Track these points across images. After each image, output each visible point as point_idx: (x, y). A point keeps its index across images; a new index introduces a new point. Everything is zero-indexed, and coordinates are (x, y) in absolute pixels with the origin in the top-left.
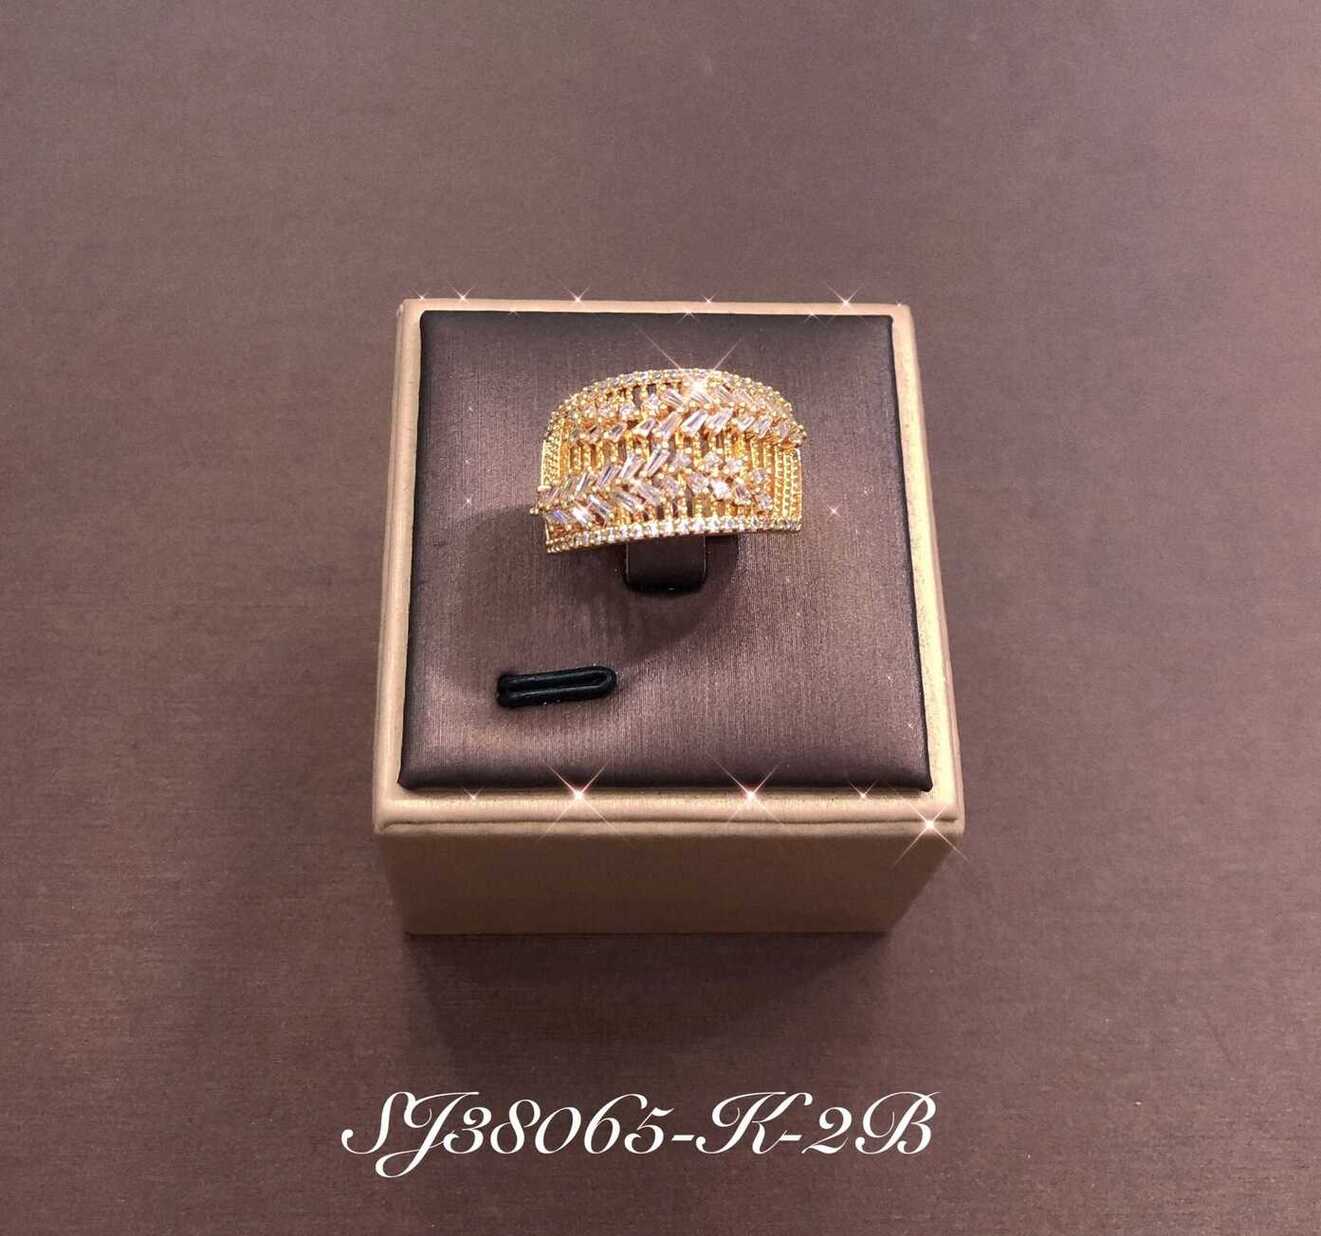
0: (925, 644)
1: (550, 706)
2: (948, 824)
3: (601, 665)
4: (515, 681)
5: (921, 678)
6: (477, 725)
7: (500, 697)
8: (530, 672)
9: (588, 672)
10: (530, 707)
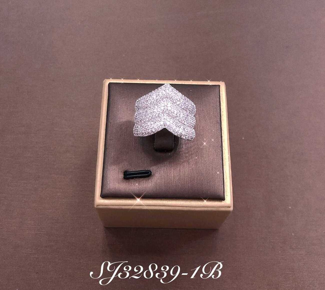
1: (136, 179)
2: (229, 208)
3: (148, 169)
4: (128, 173)
5: (223, 173)
6: (119, 183)
7: (124, 177)
8: (131, 171)
9: (145, 171)
10: (131, 179)
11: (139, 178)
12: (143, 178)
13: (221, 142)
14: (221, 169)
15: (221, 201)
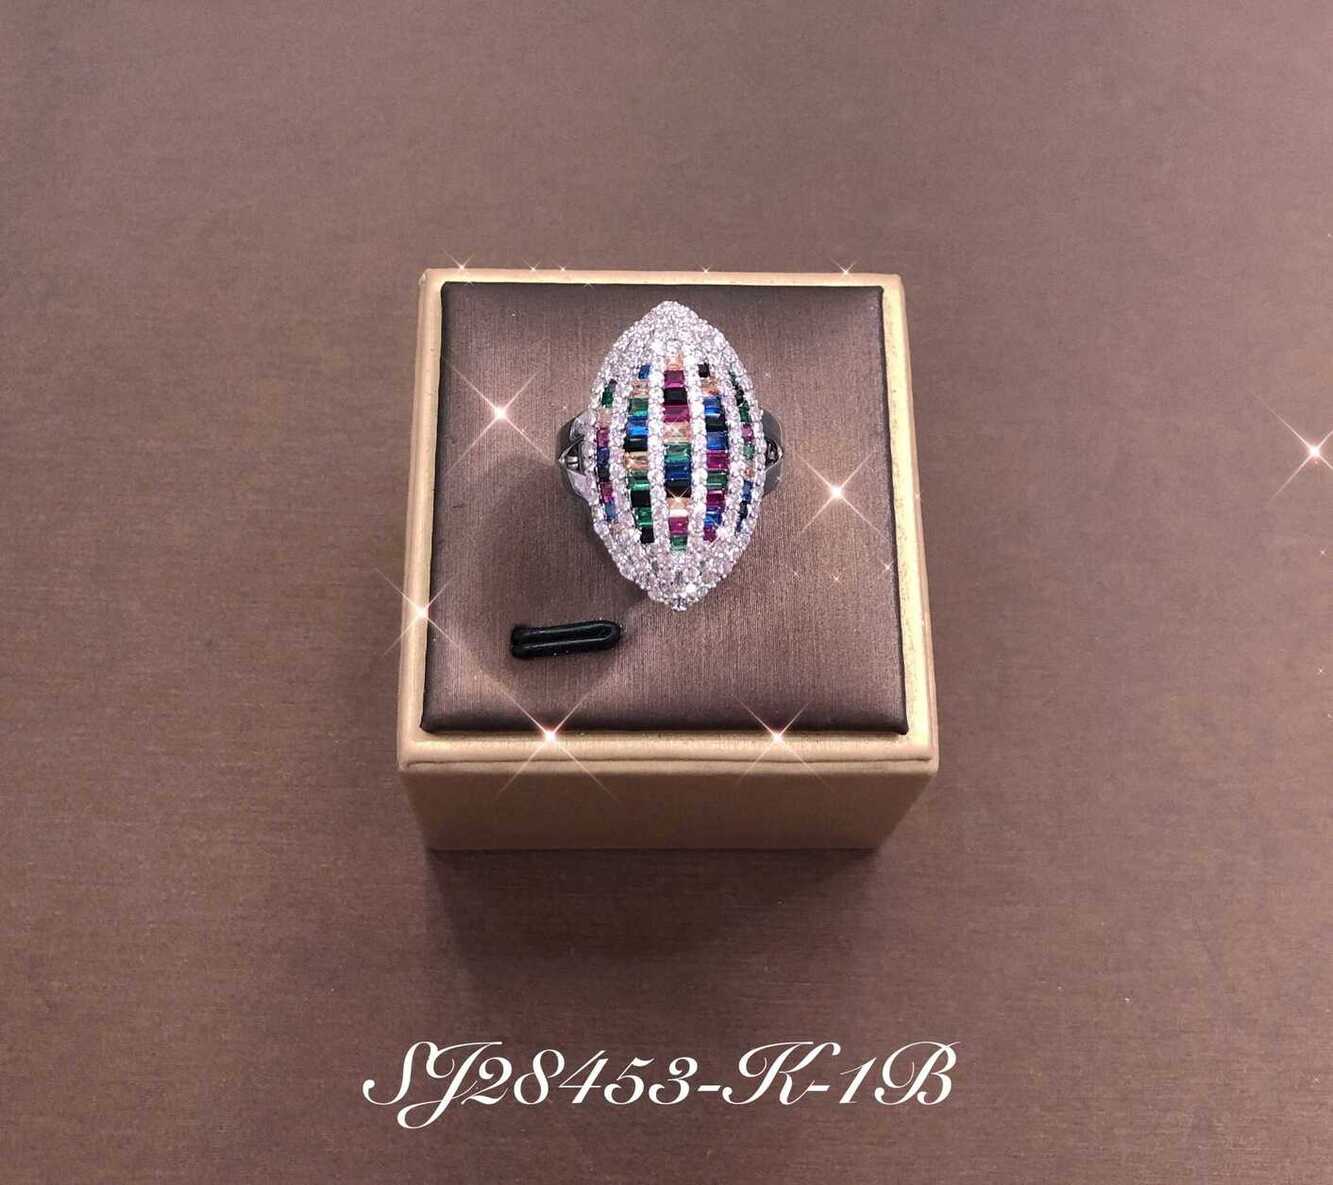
0: (905, 597)
1: (560, 656)
2: (921, 763)
3: (608, 618)
4: (528, 634)
6: (492, 673)
7: (512, 648)
8: (541, 624)
9: (596, 625)
11: (570, 653)
12: (587, 651)
13: (889, 508)
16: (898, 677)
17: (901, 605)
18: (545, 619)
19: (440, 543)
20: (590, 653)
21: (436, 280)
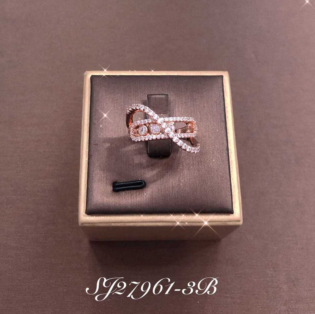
0: (232, 171)
1: (127, 191)
2: (238, 222)
3: (142, 179)
4: (116, 185)
5: (231, 181)
6: (107, 197)
7: (113, 189)
8: (121, 181)
9: (138, 182)
10: (122, 192)
11: (131, 190)
12: (135, 190)
13: (226, 144)
14: (228, 177)
15: (229, 214)
16: (230, 197)
17: (231, 173)
18: (122, 180)
19: (90, 156)
20: (136, 190)
21: (89, 75)
